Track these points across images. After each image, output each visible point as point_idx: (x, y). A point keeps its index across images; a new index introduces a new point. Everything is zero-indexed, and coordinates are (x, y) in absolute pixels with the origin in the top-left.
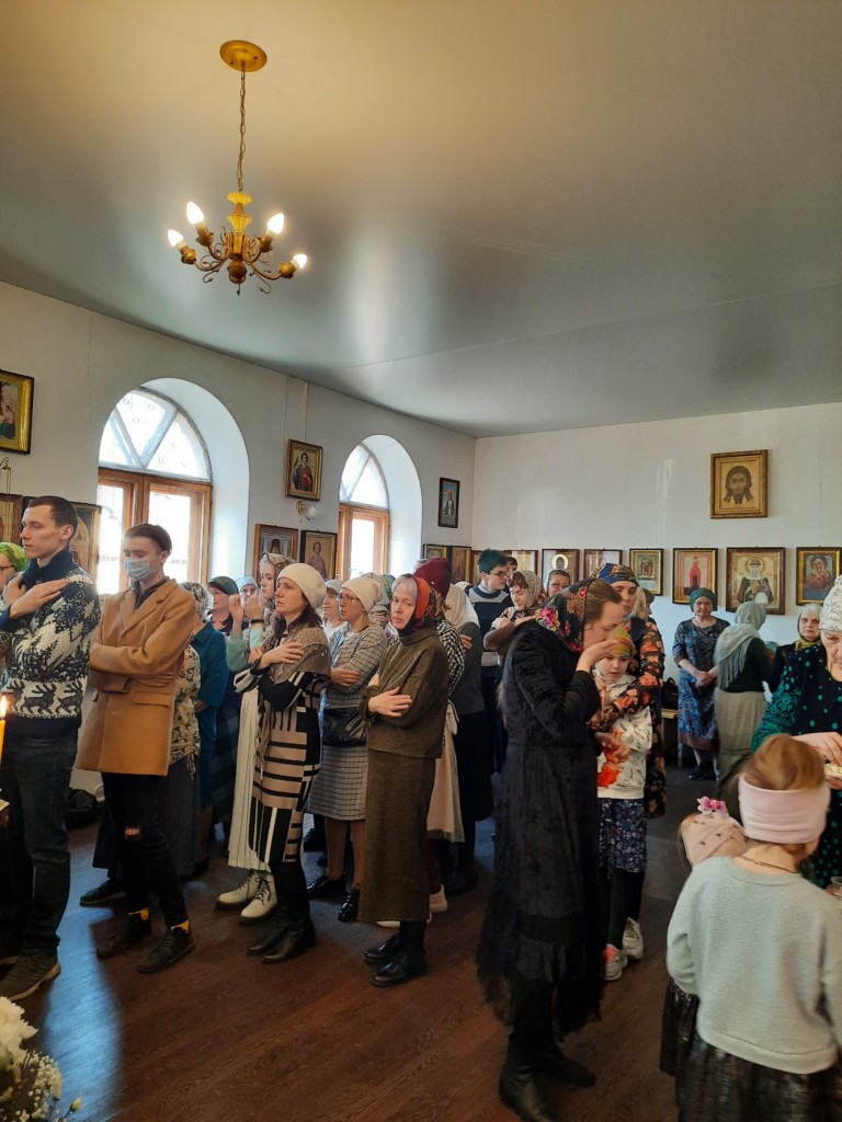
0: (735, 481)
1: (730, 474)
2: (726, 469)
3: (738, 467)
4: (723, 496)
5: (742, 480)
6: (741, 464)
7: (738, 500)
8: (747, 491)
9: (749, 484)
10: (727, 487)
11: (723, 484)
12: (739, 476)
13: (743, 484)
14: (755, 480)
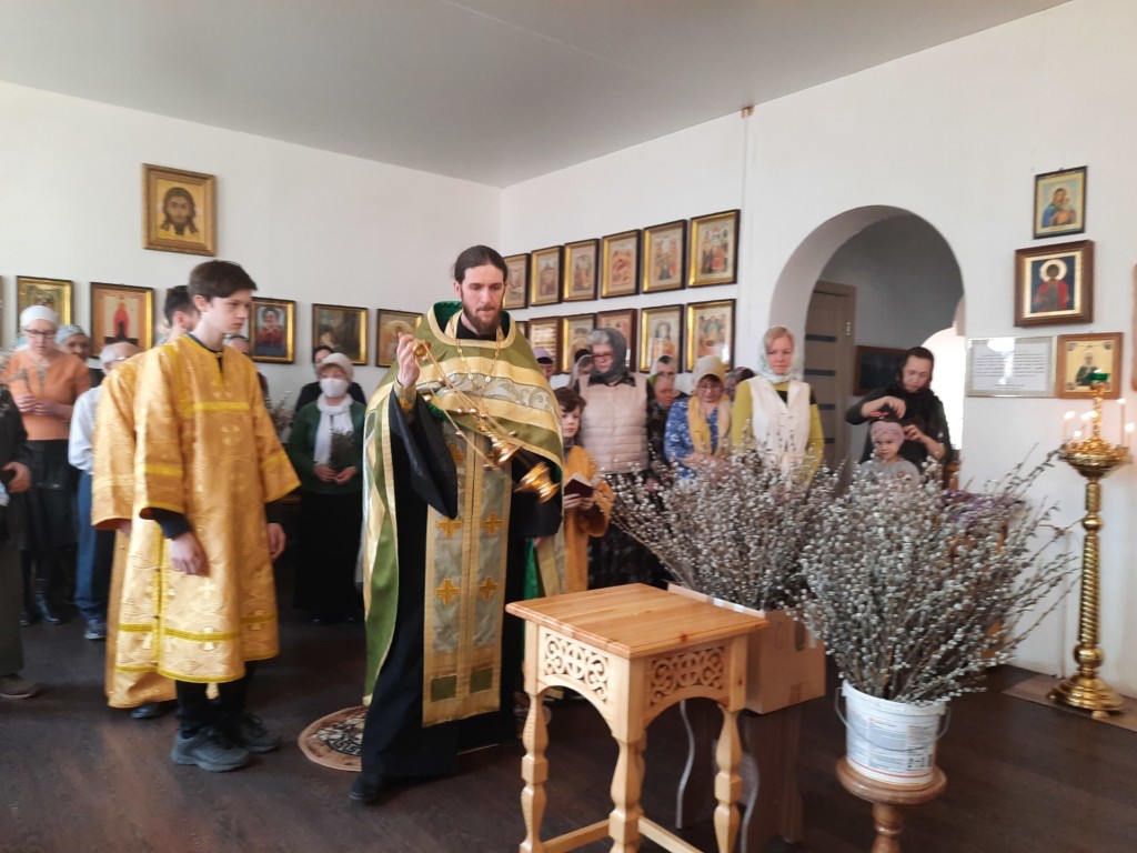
1: (168, 195)
3: (178, 189)
4: (160, 222)
6: (182, 186)
8: (189, 221)
9: (193, 213)
10: (165, 210)
11: (160, 205)
12: (181, 200)
13: (185, 213)
14: (199, 210)
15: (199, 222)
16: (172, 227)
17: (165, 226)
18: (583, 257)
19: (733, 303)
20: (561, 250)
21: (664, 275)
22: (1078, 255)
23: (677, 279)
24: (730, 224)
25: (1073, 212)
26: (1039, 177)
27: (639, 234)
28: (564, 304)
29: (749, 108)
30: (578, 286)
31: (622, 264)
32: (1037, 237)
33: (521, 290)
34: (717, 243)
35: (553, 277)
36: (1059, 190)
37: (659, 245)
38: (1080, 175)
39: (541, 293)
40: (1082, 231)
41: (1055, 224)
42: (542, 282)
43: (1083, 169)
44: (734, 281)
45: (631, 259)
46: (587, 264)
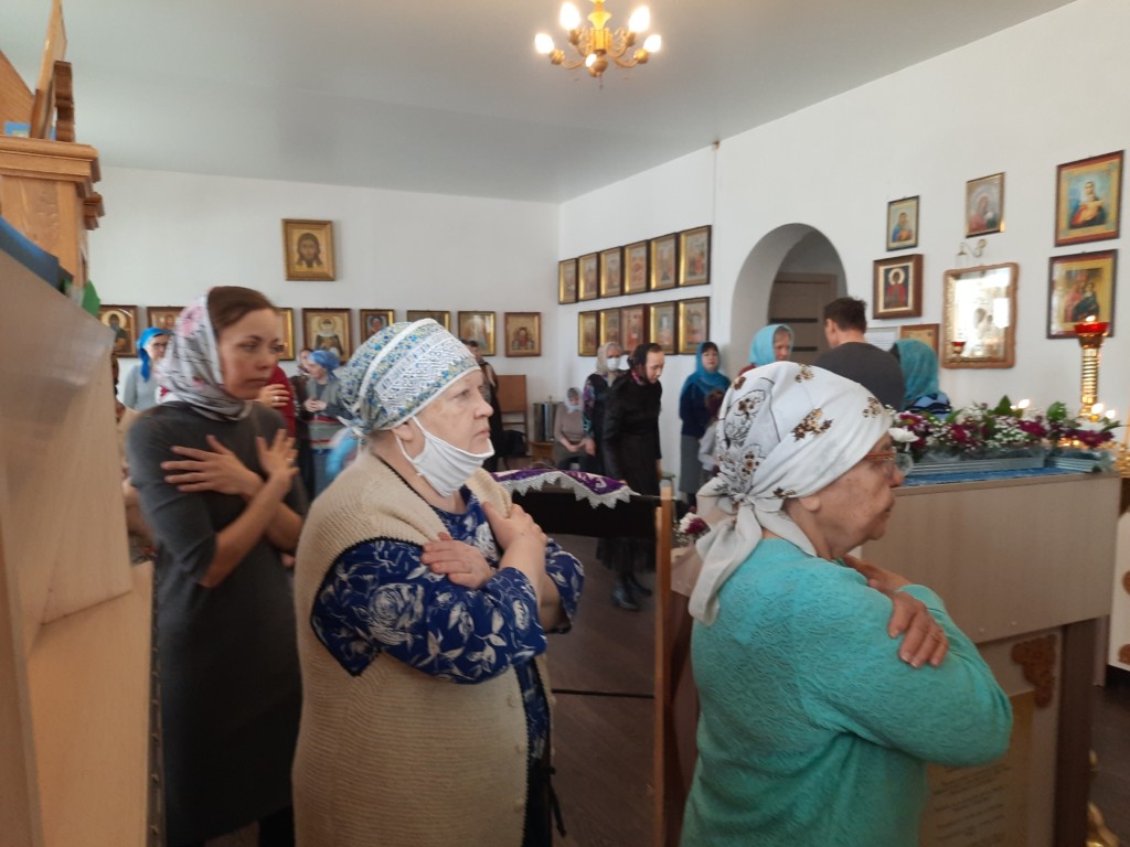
1: (301, 239)
3: (307, 234)
4: (296, 260)
6: (310, 232)
8: (316, 257)
9: (318, 251)
10: (299, 251)
11: (295, 248)
12: (309, 242)
13: (312, 251)
14: (323, 247)
15: (323, 257)
16: (304, 263)
17: (299, 263)
18: (613, 261)
19: (707, 300)
20: (598, 255)
21: (665, 277)
22: (911, 265)
23: (672, 281)
24: (705, 235)
25: (910, 231)
26: (891, 203)
27: (648, 243)
28: (602, 300)
29: (717, 143)
30: (610, 286)
31: (638, 268)
32: (890, 250)
33: (573, 287)
34: (697, 251)
35: (593, 277)
36: (903, 214)
37: (662, 252)
38: (914, 202)
39: (586, 290)
40: (915, 246)
41: (900, 239)
42: (586, 281)
43: (916, 198)
44: (708, 282)
45: (644, 263)
46: (616, 266)
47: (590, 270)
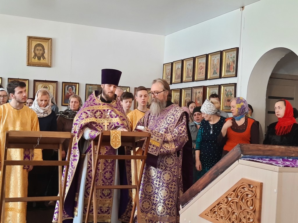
0: (38, 50)
1: (36, 46)
2: (34, 43)
3: (39, 44)
4: (33, 56)
5: (41, 50)
6: (41, 43)
7: (39, 59)
8: (43, 55)
9: (44, 53)
11: (33, 50)
12: (40, 48)
13: (41, 52)
14: (46, 51)
15: (46, 55)
16: (37, 58)
21: (215, 73)
23: (218, 74)
28: (183, 83)
37: (214, 60)
45: (205, 66)
46: (191, 67)
47: (178, 68)
